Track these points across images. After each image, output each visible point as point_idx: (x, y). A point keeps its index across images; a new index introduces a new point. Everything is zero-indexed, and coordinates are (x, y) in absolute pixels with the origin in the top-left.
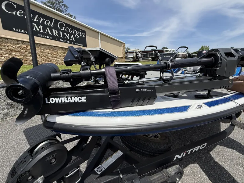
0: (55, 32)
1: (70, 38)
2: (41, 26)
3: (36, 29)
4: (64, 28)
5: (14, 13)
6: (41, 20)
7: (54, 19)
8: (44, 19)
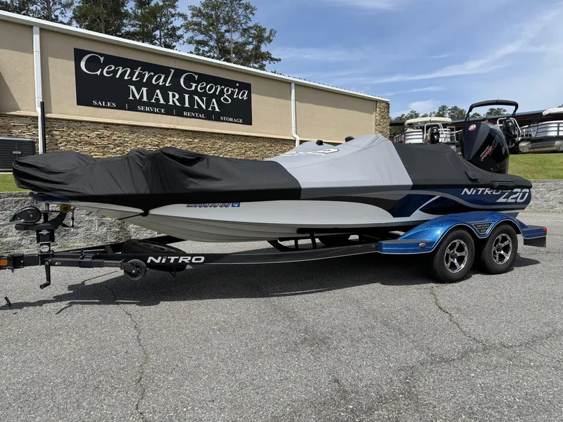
0: (174, 96)
1: (207, 106)
2: (144, 90)
4: (194, 85)
5: (98, 73)
6: (146, 76)
7: (173, 69)
8: (152, 74)
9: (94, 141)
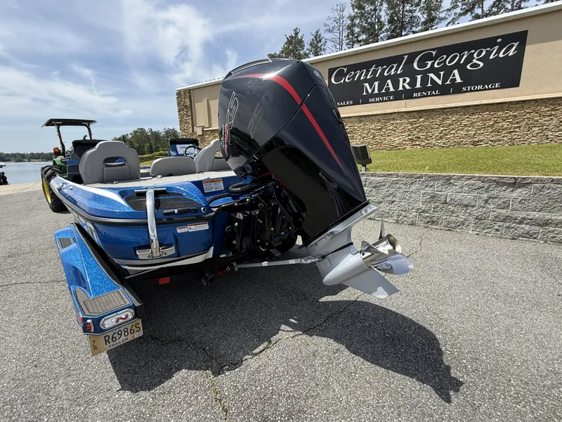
0: (404, 81)
1: (445, 81)
2: (376, 83)
3: (367, 91)
4: (430, 63)
5: (342, 81)
6: (379, 71)
7: (406, 54)
8: (385, 67)
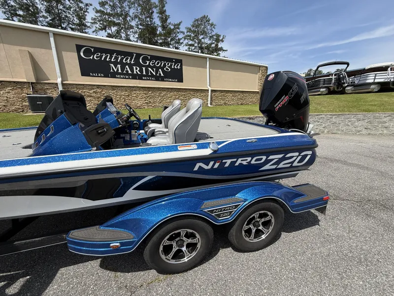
0: (136, 69)
1: (156, 73)
2: (119, 66)
3: (113, 70)
4: (148, 62)
5: (91, 58)
6: (119, 59)
7: (135, 53)
8: (123, 57)
9: (93, 95)
